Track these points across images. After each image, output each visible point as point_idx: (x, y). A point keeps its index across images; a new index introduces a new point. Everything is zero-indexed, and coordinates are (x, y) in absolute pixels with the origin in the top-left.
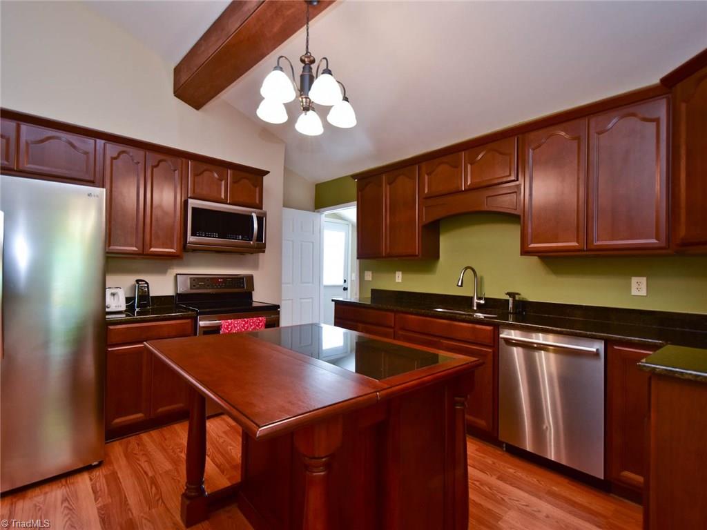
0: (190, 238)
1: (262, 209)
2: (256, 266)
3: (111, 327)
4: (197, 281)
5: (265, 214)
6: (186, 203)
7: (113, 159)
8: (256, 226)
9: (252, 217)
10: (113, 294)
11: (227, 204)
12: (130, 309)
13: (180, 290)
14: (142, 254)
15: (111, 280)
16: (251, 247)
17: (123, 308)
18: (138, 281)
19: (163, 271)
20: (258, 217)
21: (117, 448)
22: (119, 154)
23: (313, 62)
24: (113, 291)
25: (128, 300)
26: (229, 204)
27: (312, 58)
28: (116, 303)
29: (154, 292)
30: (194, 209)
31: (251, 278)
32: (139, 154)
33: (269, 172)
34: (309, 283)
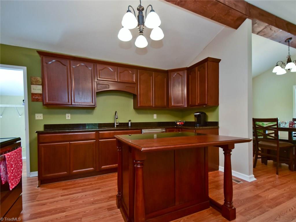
23: (143, 9)
27: (143, 8)
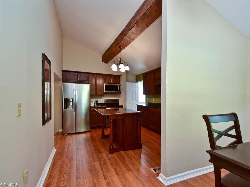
0: (105, 91)
1: (120, 84)
2: (120, 97)
3: (92, 108)
4: (107, 100)
5: (120, 85)
6: (104, 84)
7: (91, 77)
8: (118, 88)
9: (117, 86)
10: (92, 103)
11: (112, 84)
12: (95, 106)
13: (104, 102)
14: (97, 95)
15: (91, 100)
16: (117, 93)
17: (93, 105)
18: (96, 100)
19: (101, 98)
20: (119, 86)
21: (93, 130)
22: (92, 76)
24: (92, 102)
25: (94, 104)
26: (113, 84)
28: (92, 104)
29: (99, 103)
30: (105, 85)
31: (118, 100)
32: (96, 76)
33: (121, 75)
34: (135, 101)
